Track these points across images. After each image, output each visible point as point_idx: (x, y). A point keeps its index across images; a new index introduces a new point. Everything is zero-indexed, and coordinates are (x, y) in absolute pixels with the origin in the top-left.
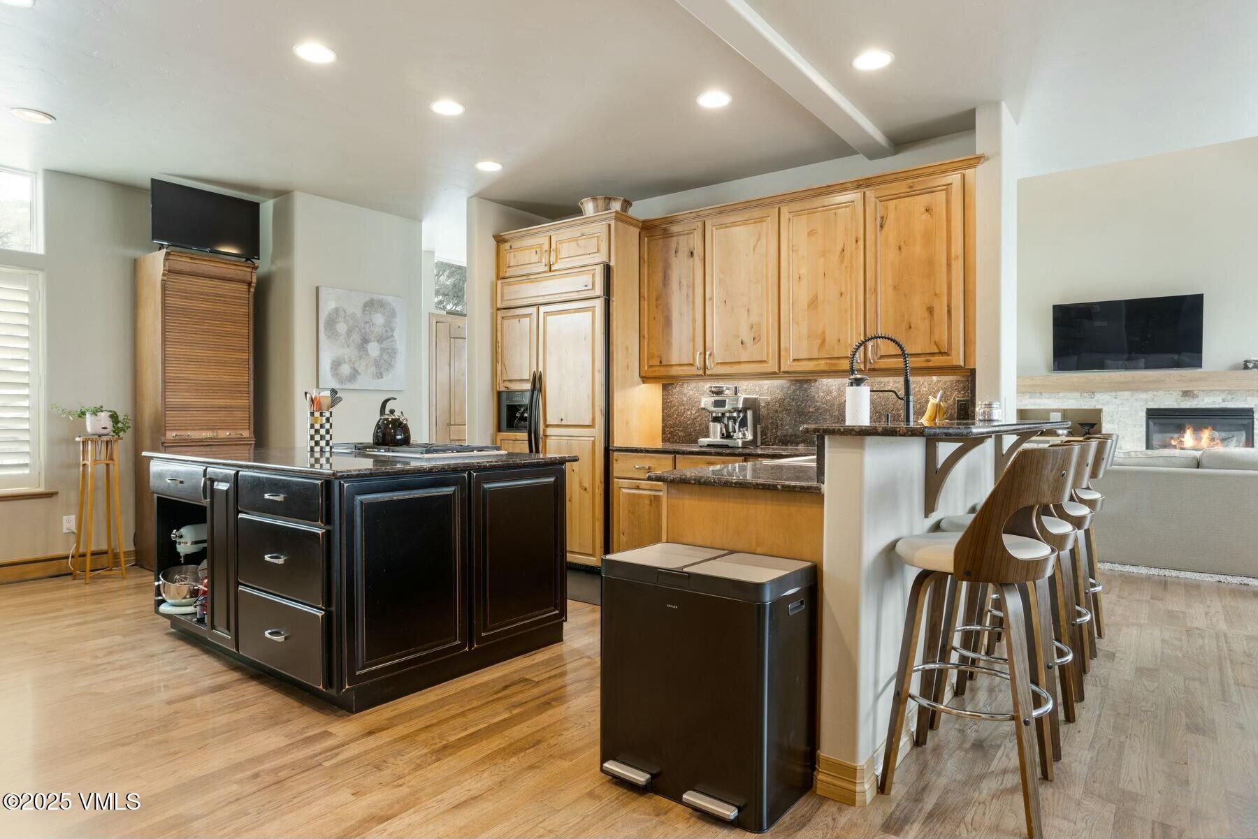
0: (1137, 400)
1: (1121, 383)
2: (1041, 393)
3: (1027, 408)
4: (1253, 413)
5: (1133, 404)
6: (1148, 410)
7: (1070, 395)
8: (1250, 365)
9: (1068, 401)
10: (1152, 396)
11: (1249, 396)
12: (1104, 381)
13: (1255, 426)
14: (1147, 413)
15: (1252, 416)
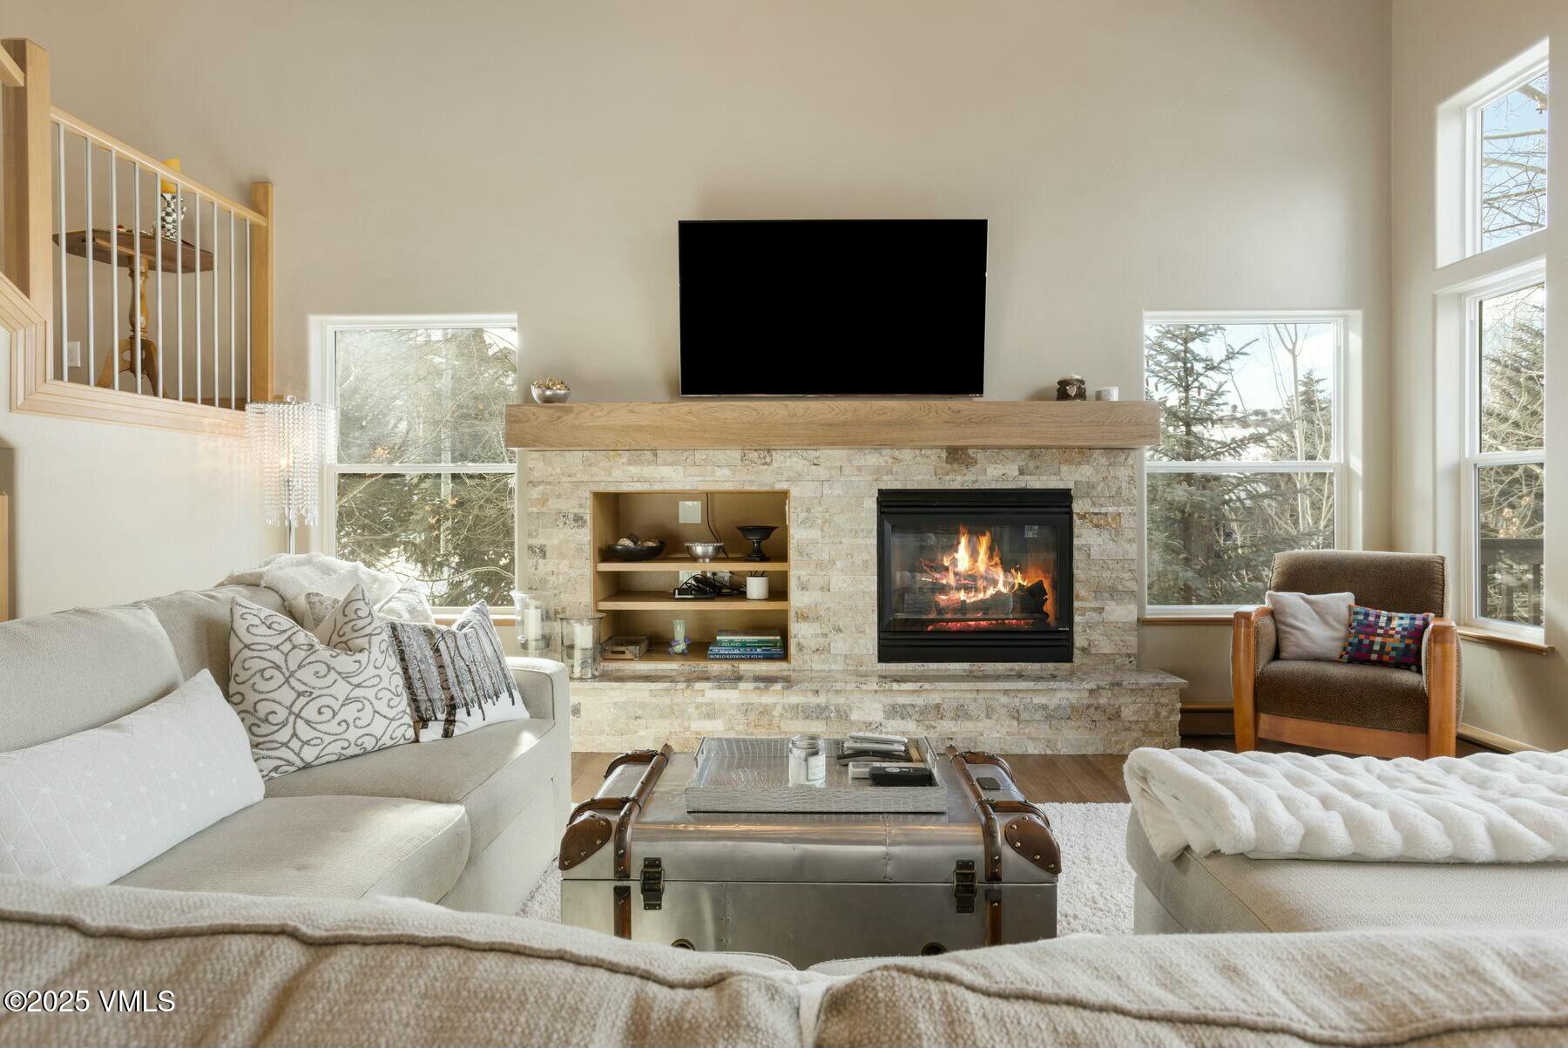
0: (859, 469)
1: (830, 425)
2: (654, 451)
3: (624, 488)
4: (1071, 503)
5: (853, 478)
6: (883, 494)
7: (720, 456)
8: (1072, 391)
9: (714, 472)
10: (890, 460)
11: (1067, 461)
12: (794, 420)
13: (1076, 531)
14: (879, 502)
15: (1070, 507)
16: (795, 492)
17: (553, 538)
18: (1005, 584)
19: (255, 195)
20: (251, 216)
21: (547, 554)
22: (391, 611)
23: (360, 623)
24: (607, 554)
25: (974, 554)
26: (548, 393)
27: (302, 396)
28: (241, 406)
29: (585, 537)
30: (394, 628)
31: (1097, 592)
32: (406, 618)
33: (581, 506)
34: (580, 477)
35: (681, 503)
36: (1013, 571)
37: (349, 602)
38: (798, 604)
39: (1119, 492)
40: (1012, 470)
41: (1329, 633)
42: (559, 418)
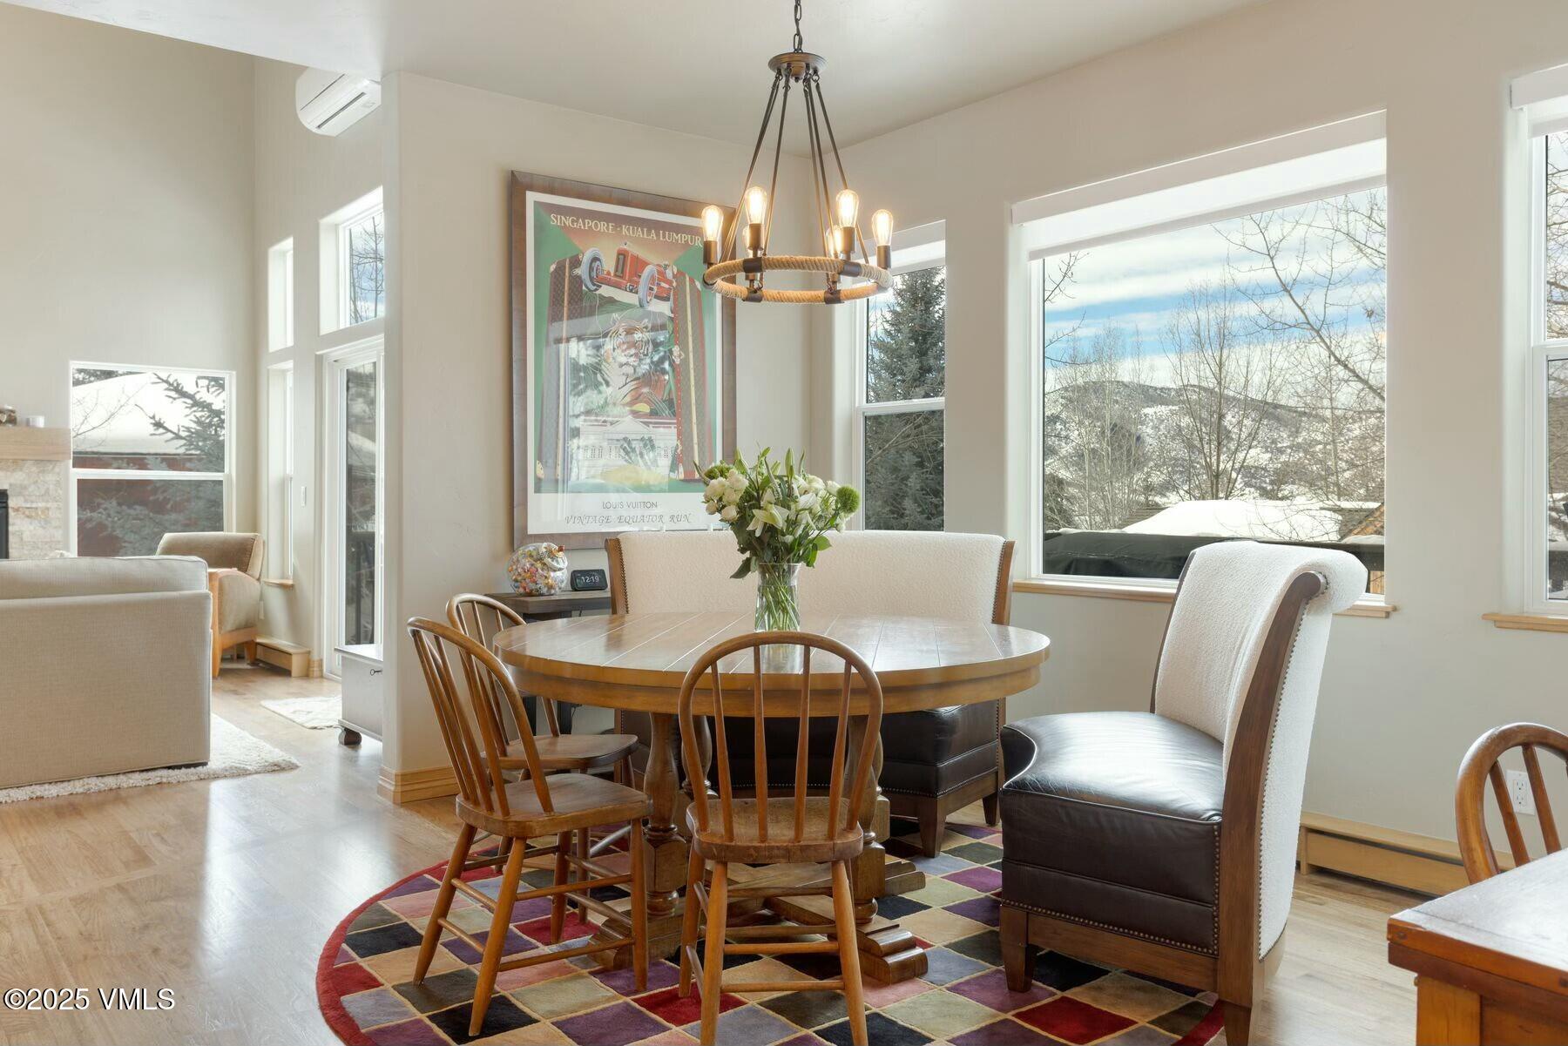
4: (7, 499)
11: (2, 469)
13: (10, 520)
15: (7, 503)
39: (47, 492)
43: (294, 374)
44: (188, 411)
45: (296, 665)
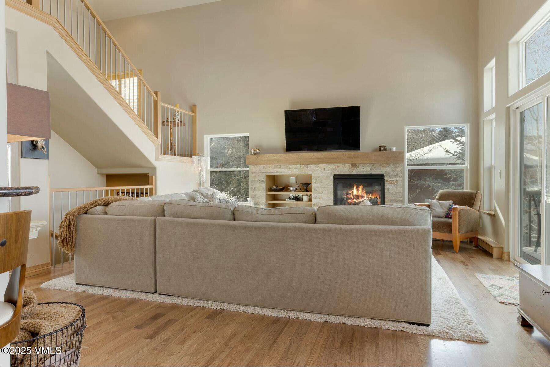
0: (329, 169)
2: (280, 165)
4: (384, 177)
5: (327, 171)
6: (335, 175)
7: (295, 166)
8: (382, 149)
9: (294, 170)
10: (336, 167)
11: (382, 166)
12: (311, 158)
13: (385, 185)
14: (334, 177)
15: (384, 178)
16: (313, 175)
17: (257, 186)
18: (367, 197)
19: (193, 109)
20: (192, 114)
21: (256, 190)
22: (219, 197)
23: (214, 198)
24: (270, 190)
25: (358, 190)
26: (255, 152)
27: (203, 155)
28: (191, 157)
29: (264, 185)
30: (220, 199)
31: (391, 201)
32: (222, 198)
33: (263, 178)
34: (263, 171)
35: (290, 177)
36: (369, 194)
37: (213, 194)
38: (314, 202)
39: (397, 174)
40: (368, 169)
41: (442, 211)
42: (258, 158)
43: (495, 121)
44: (458, 146)
45: (495, 253)
